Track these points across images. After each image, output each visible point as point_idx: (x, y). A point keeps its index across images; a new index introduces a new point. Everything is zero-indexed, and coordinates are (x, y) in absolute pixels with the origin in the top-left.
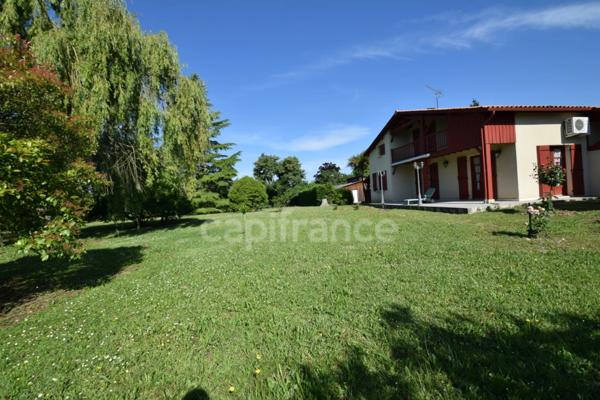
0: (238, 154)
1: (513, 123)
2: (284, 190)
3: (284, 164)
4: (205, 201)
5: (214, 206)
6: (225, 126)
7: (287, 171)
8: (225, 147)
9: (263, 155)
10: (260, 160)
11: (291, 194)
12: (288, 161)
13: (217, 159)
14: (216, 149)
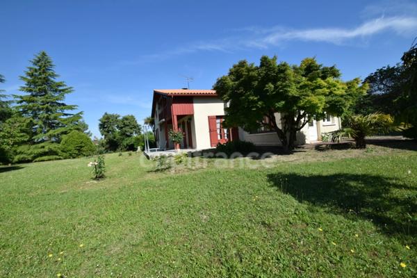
0: (81, 113)
1: (192, 103)
2: (123, 139)
3: (123, 120)
4: (47, 150)
5: (57, 154)
6: (70, 92)
7: (126, 125)
8: (71, 108)
9: (106, 114)
10: (104, 117)
11: (128, 141)
12: (126, 119)
13: (62, 117)
14: (62, 109)
